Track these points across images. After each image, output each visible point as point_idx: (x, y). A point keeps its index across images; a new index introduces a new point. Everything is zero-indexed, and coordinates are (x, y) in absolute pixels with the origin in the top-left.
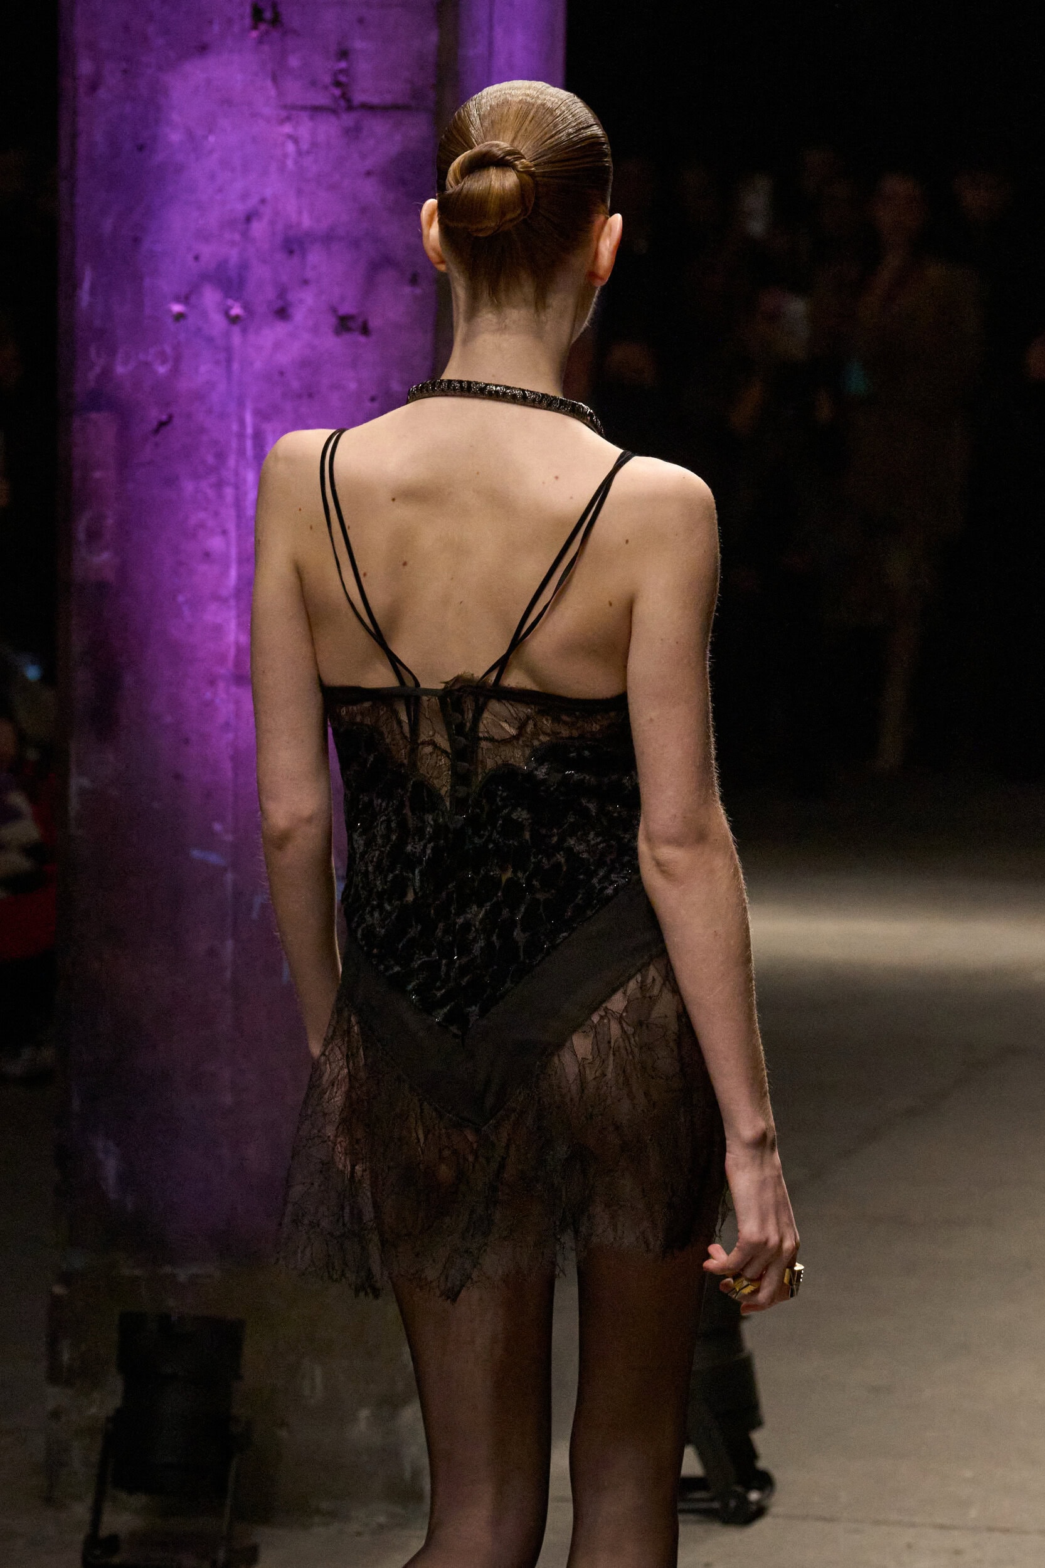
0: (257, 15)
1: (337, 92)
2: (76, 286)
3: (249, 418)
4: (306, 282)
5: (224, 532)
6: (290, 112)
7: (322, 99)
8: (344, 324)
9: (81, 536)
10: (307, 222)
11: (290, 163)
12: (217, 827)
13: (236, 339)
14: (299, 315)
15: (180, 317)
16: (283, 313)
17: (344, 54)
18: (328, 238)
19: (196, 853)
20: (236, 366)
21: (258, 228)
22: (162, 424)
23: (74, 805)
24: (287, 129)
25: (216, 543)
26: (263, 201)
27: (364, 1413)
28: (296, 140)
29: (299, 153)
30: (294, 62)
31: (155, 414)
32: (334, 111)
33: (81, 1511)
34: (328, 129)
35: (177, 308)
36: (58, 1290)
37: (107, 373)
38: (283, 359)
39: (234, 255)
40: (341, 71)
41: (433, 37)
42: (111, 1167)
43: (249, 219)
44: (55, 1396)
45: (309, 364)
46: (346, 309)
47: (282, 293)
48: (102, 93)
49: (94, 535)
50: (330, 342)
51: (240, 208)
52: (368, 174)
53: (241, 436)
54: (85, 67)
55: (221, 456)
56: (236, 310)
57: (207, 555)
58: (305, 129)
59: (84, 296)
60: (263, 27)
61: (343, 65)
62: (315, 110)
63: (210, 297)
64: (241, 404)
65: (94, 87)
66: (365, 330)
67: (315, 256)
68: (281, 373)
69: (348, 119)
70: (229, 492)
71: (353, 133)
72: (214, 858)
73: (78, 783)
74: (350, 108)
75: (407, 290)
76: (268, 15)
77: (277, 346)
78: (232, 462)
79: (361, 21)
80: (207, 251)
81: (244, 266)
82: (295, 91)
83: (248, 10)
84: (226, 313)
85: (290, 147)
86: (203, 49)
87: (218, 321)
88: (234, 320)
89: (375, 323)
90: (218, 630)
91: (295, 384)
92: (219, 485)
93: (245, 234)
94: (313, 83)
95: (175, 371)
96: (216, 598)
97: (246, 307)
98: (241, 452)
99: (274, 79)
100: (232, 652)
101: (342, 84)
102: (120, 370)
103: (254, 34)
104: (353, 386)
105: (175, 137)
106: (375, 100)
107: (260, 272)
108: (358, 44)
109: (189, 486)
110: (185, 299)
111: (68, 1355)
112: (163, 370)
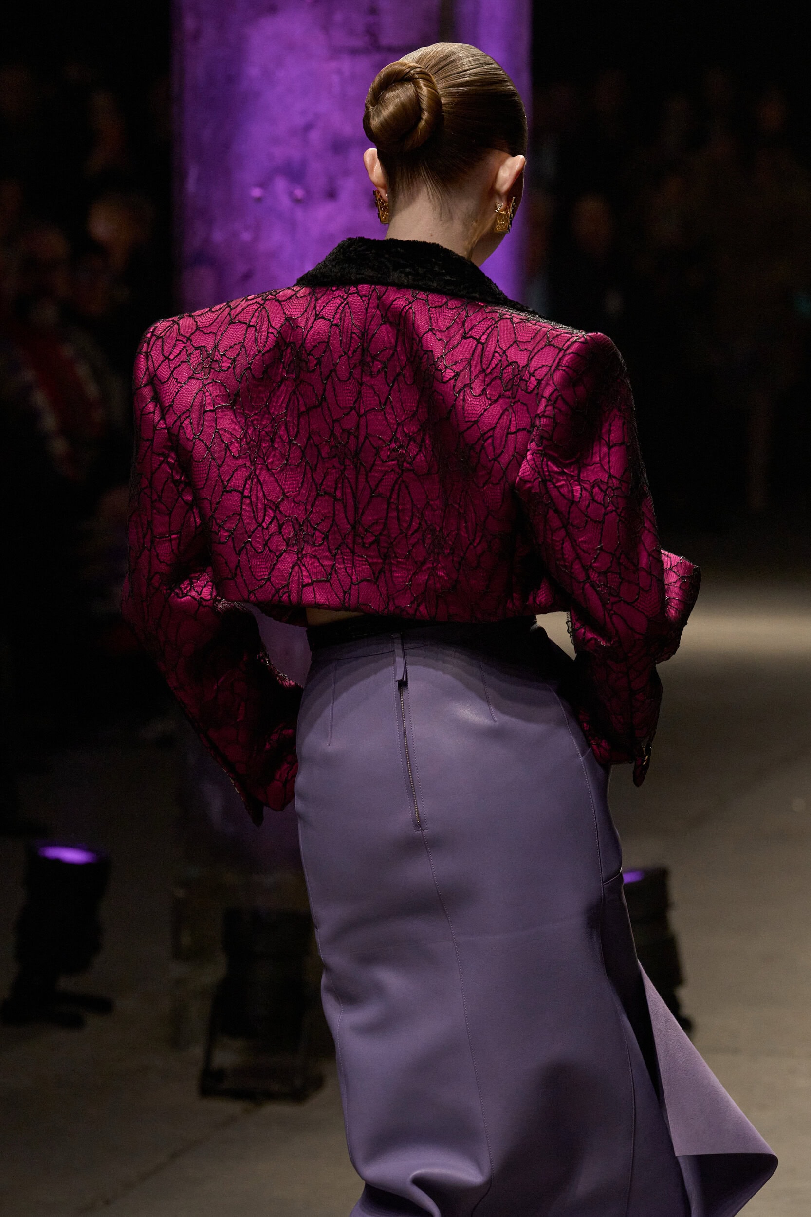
1: (368, 38)
2: (185, 178)
4: (346, 173)
6: (335, 52)
7: (358, 43)
10: (348, 130)
11: (336, 90)
13: (299, 214)
14: (344, 196)
15: (259, 200)
16: (332, 194)
17: (373, 11)
20: (299, 234)
21: (315, 136)
22: (247, 277)
24: (333, 65)
26: (318, 116)
28: (339, 72)
29: (342, 82)
30: (338, 17)
31: (241, 268)
32: (366, 51)
33: (197, 1051)
34: (363, 64)
35: (256, 192)
36: (181, 893)
37: (207, 240)
38: (332, 226)
39: (297, 156)
40: (373, 24)
42: (216, 805)
43: (308, 127)
44: (178, 970)
47: (331, 181)
48: (204, 42)
50: (366, 216)
51: (301, 121)
54: (190, 23)
56: (299, 193)
58: (346, 65)
59: (191, 185)
61: (373, 19)
62: (354, 52)
63: (281, 185)
65: (196, 36)
69: (377, 57)
74: (379, 47)
77: (329, 218)
81: (304, 163)
82: (340, 38)
84: (291, 194)
85: (335, 79)
86: (273, 9)
87: (285, 202)
88: (298, 200)
93: (305, 140)
94: (352, 32)
95: (256, 239)
97: (308, 192)
99: (326, 30)
101: (372, 33)
102: (218, 236)
105: (253, 71)
106: (396, 42)
107: (315, 167)
110: (262, 185)
111: (186, 940)
112: (246, 236)
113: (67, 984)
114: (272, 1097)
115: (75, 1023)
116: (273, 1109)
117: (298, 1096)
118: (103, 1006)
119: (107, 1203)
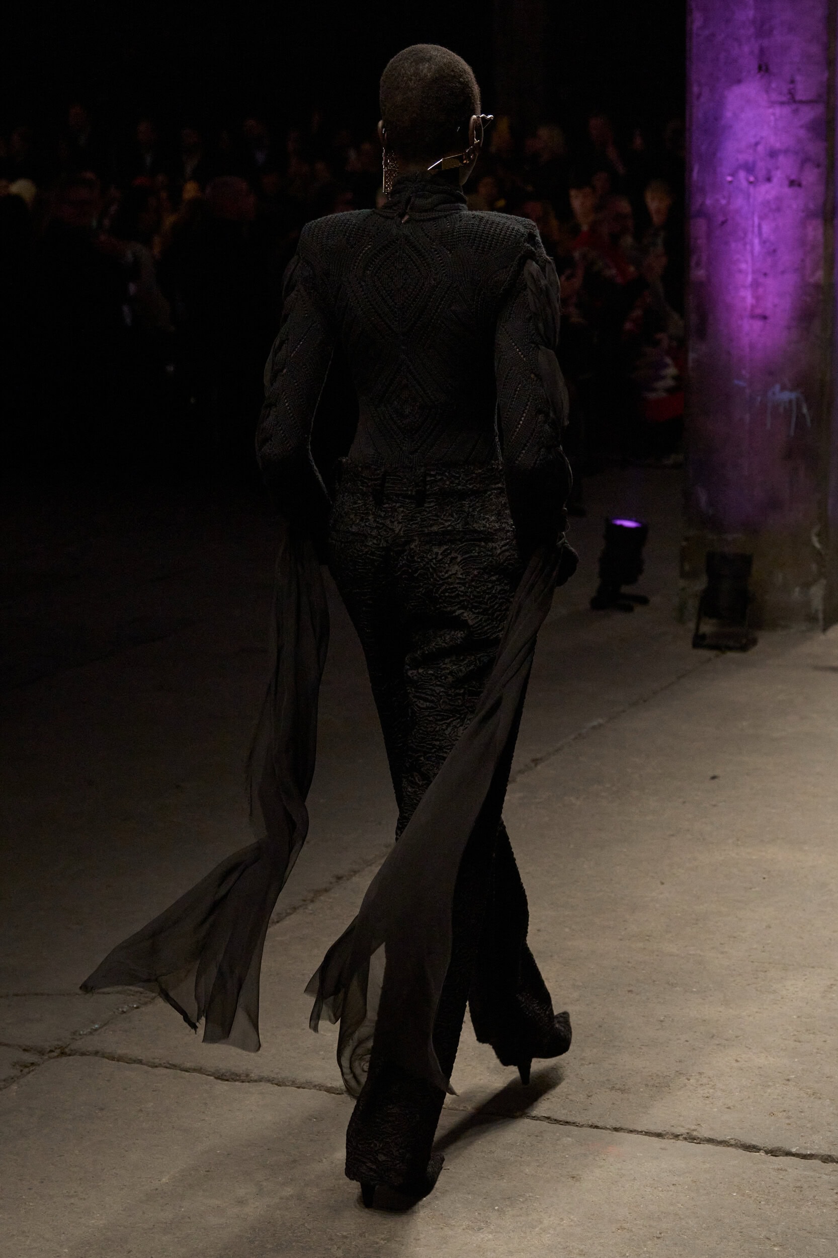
0: (760, 68)
1: (788, 96)
2: (691, 170)
3: (756, 220)
4: (777, 168)
5: (746, 262)
6: (772, 104)
7: (784, 99)
8: (792, 183)
9: (693, 263)
10: (778, 145)
11: (772, 124)
12: (744, 372)
13: (752, 189)
14: (775, 180)
15: (730, 182)
16: (769, 179)
17: (792, 82)
18: (786, 152)
19: (736, 382)
20: (751, 200)
21: (760, 148)
22: (724, 223)
23: (690, 364)
24: (771, 110)
25: (743, 266)
26: (762, 138)
27: (797, 589)
28: (774, 114)
29: (776, 120)
30: (774, 85)
31: (721, 218)
32: (788, 103)
33: (692, 625)
34: (786, 110)
35: (729, 178)
36: (684, 543)
37: (703, 204)
38: (770, 197)
39: (751, 159)
40: (793, 89)
41: (826, 75)
42: (703, 498)
43: (757, 144)
44: (682, 583)
45: (779, 199)
46: (793, 177)
47: (769, 171)
48: (703, 99)
49: (698, 264)
50: (787, 191)
51: (753, 141)
52: (801, 127)
53: (753, 226)
54: (695, 89)
55: (745, 234)
56: (752, 179)
57: (740, 271)
58: (778, 110)
59: (695, 175)
60: (762, 73)
61: (792, 86)
62: (782, 103)
63: (742, 174)
64: (753, 213)
65: (699, 96)
66: (800, 185)
67: (781, 159)
68: (768, 202)
69: (794, 106)
70: (748, 247)
71: (795, 112)
72: (742, 383)
73: (692, 356)
74: (795, 102)
75: (816, 171)
76: (764, 68)
77: (767, 192)
78: (750, 236)
79: (799, 70)
80: (742, 158)
81: (754, 163)
82: (774, 96)
83: (756, 67)
84: (747, 179)
85: (772, 118)
86: (739, 81)
87: (744, 184)
88: (751, 183)
89: (804, 183)
90: (744, 299)
91: (774, 207)
92: (745, 244)
93: (755, 150)
94: (780, 94)
95: (729, 203)
96: (744, 286)
97: (756, 178)
98: (753, 232)
99: (767, 92)
100: (749, 307)
101: (792, 93)
102: (708, 202)
103: (759, 76)
104: (795, 206)
105: (729, 114)
106: (804, 98)
107: (761, 165)
108: (798, 78)
109: (733, 245)
110: (732, 175)
111: (687, 567)
112: (723, 202)
113: (625, 589)
114: (730, 649)
115: (630, 609)
116: (730, 655)
117: (744, 648)
118: (644, 601)
119: (645, 701)
